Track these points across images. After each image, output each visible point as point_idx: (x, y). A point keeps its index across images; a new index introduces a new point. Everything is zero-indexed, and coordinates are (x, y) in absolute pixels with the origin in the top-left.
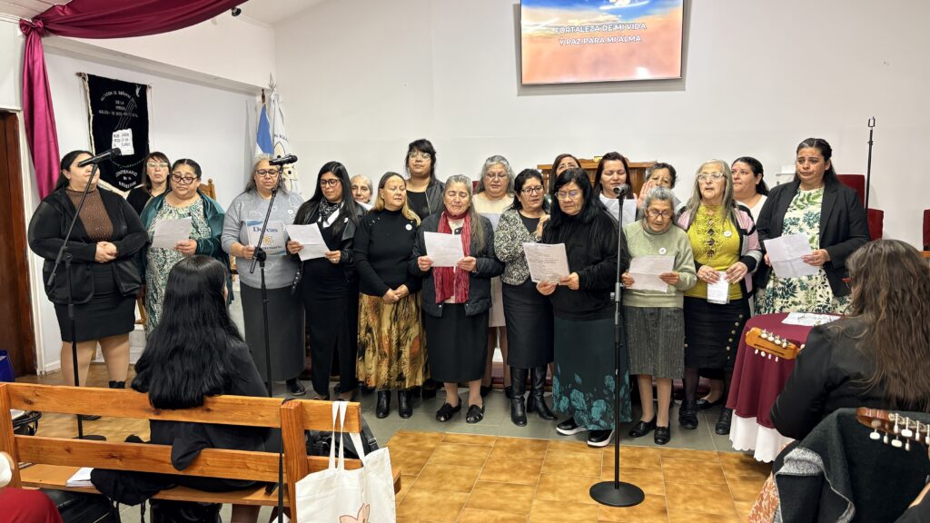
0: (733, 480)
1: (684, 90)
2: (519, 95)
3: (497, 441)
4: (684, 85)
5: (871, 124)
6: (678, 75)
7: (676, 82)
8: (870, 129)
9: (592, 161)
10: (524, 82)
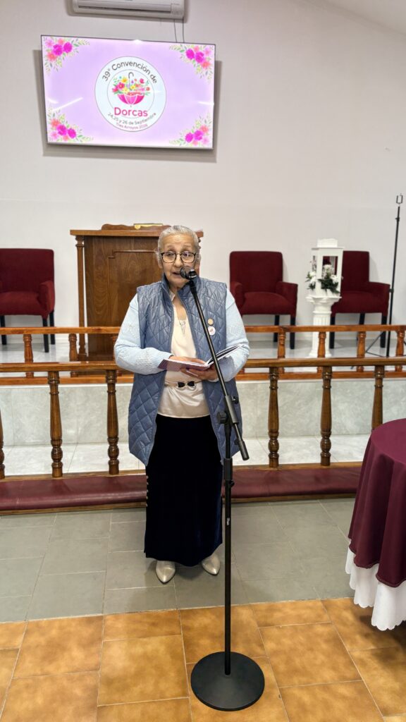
0: (363, 663)
1: (214, 161)
2: (45, 155)
3: (28, 632)
4: (215, 156)
5: (399, 201)
6: (209, 145)
7: (207, 153)
8: (398, 205)
9: (132, 228)
10: (50, 141)
